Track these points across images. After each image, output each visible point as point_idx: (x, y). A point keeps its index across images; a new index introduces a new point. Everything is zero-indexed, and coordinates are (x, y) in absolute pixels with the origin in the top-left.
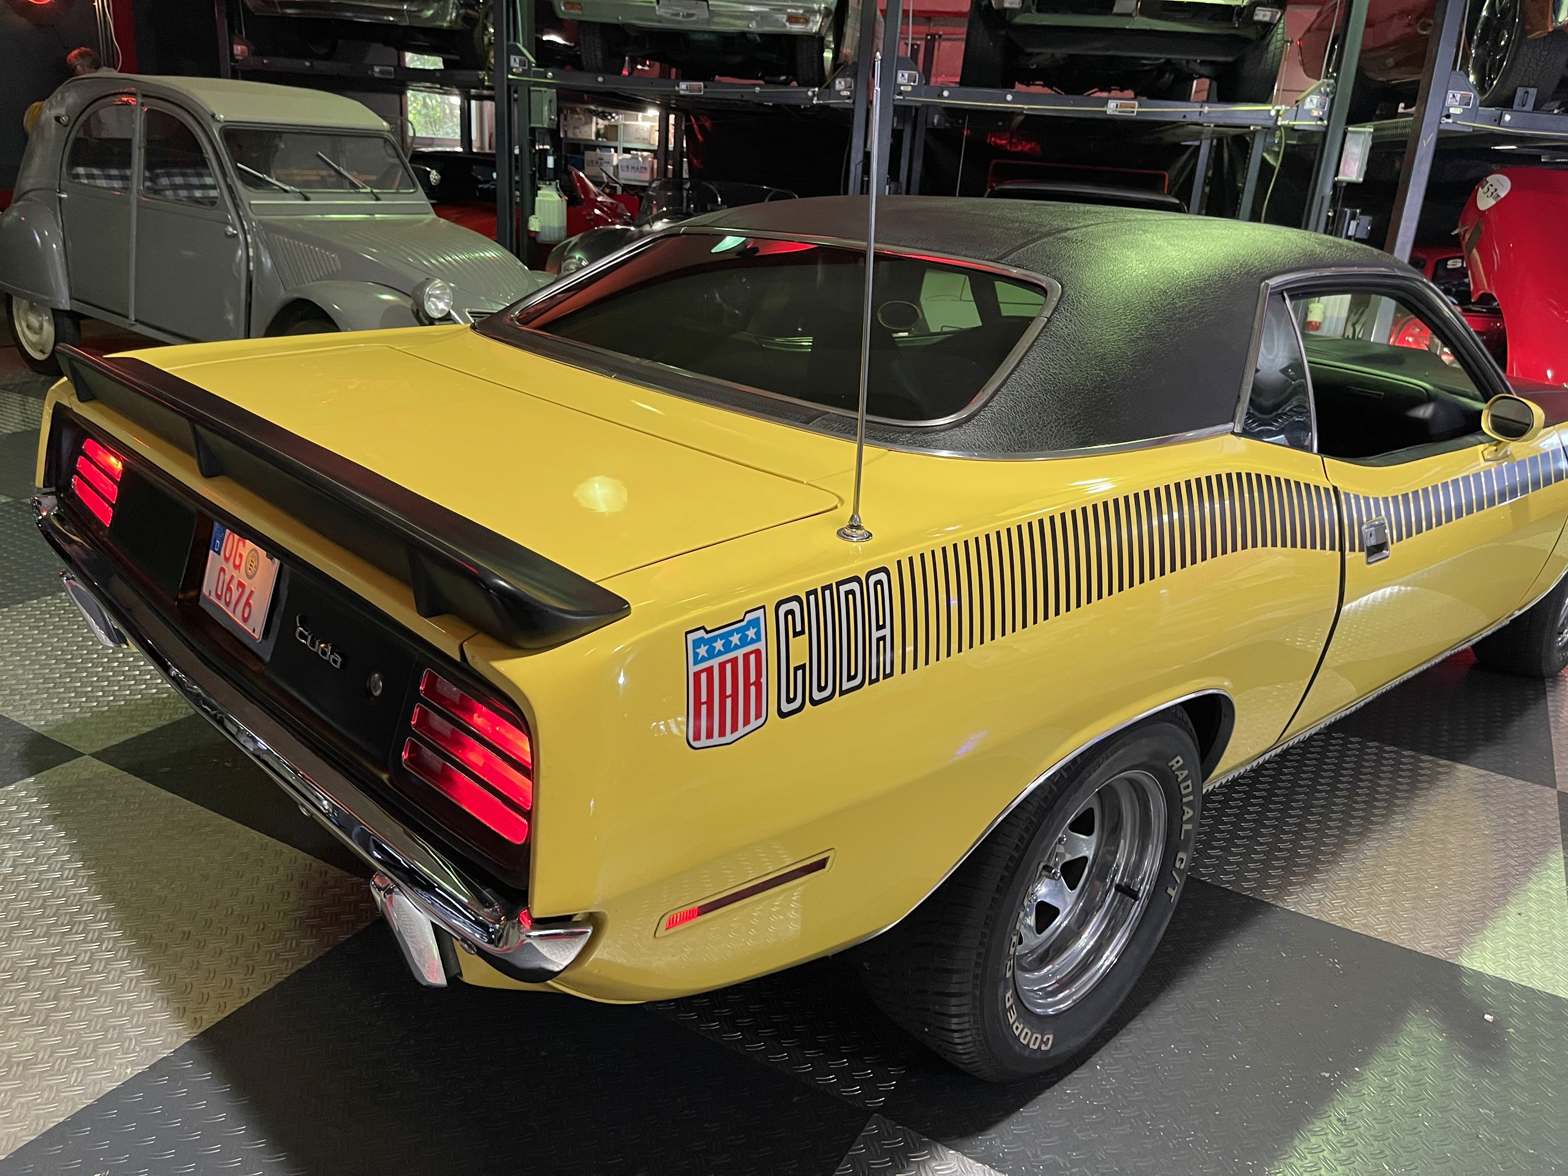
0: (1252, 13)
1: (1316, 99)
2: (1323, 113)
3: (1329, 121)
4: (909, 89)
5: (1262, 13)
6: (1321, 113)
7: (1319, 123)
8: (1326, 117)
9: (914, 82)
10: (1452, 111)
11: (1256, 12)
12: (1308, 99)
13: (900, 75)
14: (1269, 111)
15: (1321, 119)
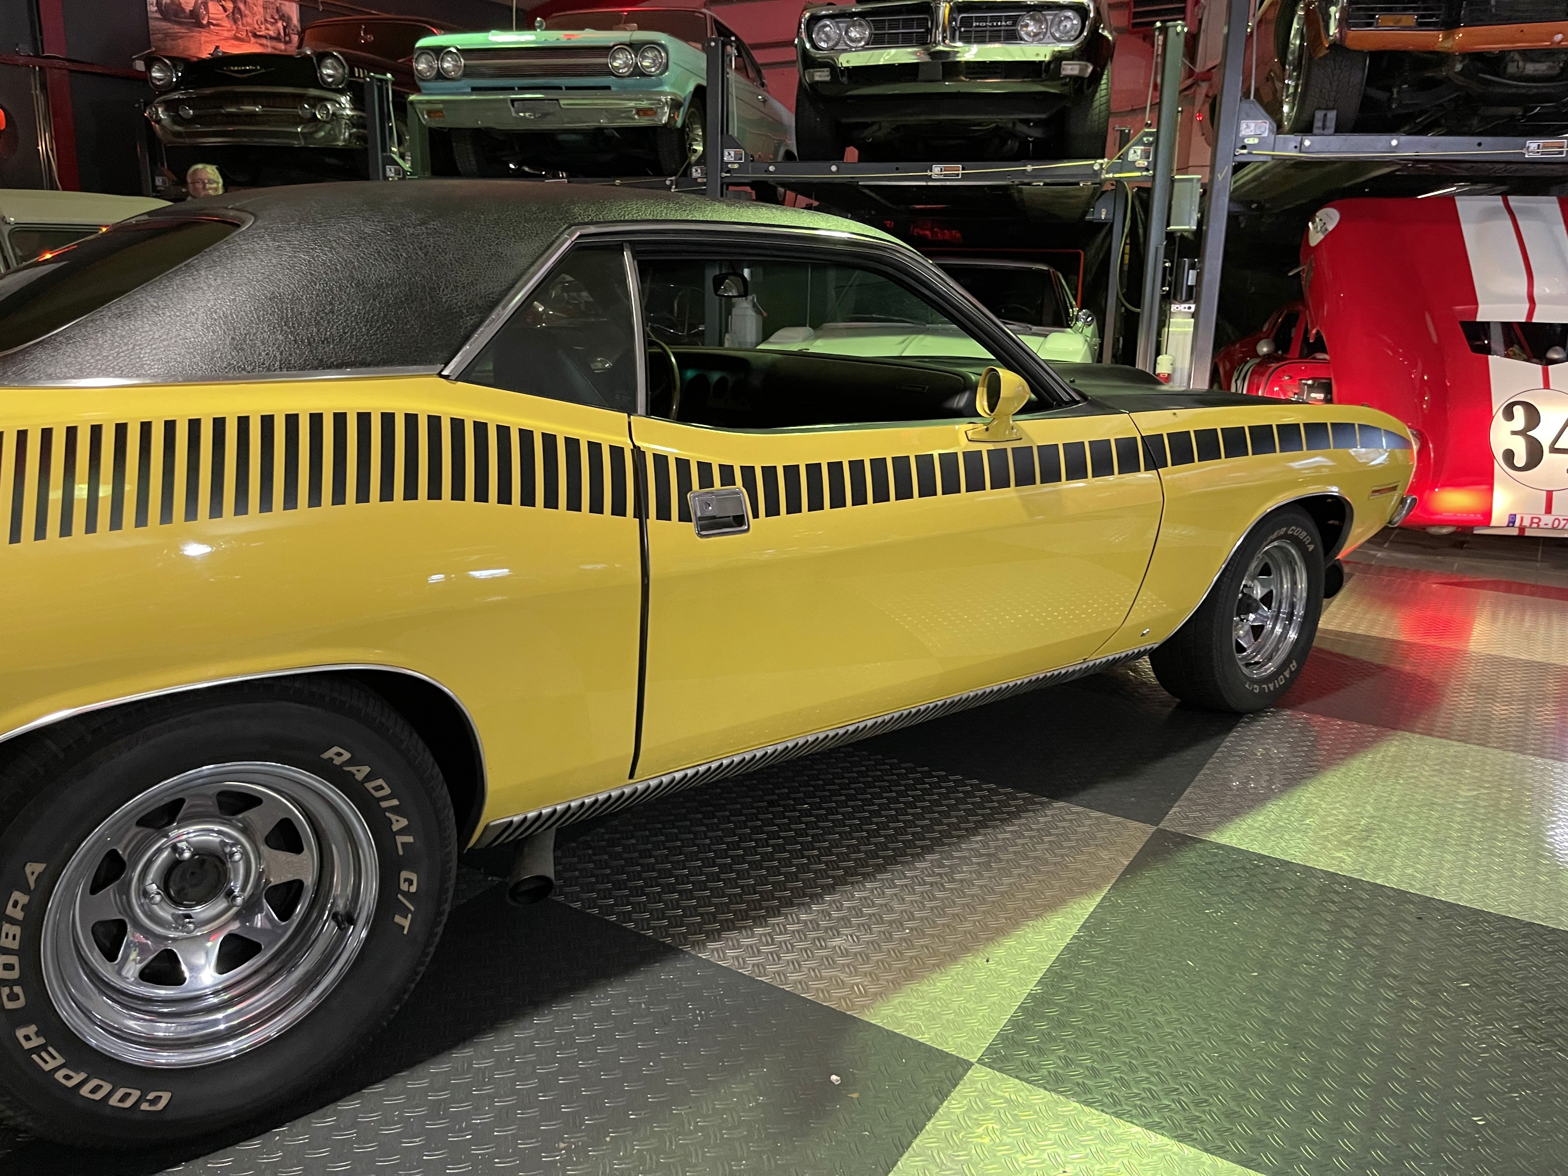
0: (1059, 67)
1: (1139, 149)
2: (1148, 162)
3: (1155, 170)
4: (736, 166)
5: (1070, 67)
6: (1146, 164)
7: (1145, 173)
8: (1151, 167)
9: (741, 159)
10: (1247, 141)
11: (1063, 66)
12: (1132, 151)
13: (726, 153)
14: (1093, 165)
15: (1147, 170)
